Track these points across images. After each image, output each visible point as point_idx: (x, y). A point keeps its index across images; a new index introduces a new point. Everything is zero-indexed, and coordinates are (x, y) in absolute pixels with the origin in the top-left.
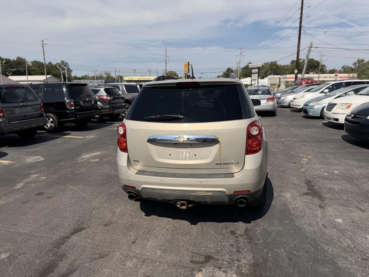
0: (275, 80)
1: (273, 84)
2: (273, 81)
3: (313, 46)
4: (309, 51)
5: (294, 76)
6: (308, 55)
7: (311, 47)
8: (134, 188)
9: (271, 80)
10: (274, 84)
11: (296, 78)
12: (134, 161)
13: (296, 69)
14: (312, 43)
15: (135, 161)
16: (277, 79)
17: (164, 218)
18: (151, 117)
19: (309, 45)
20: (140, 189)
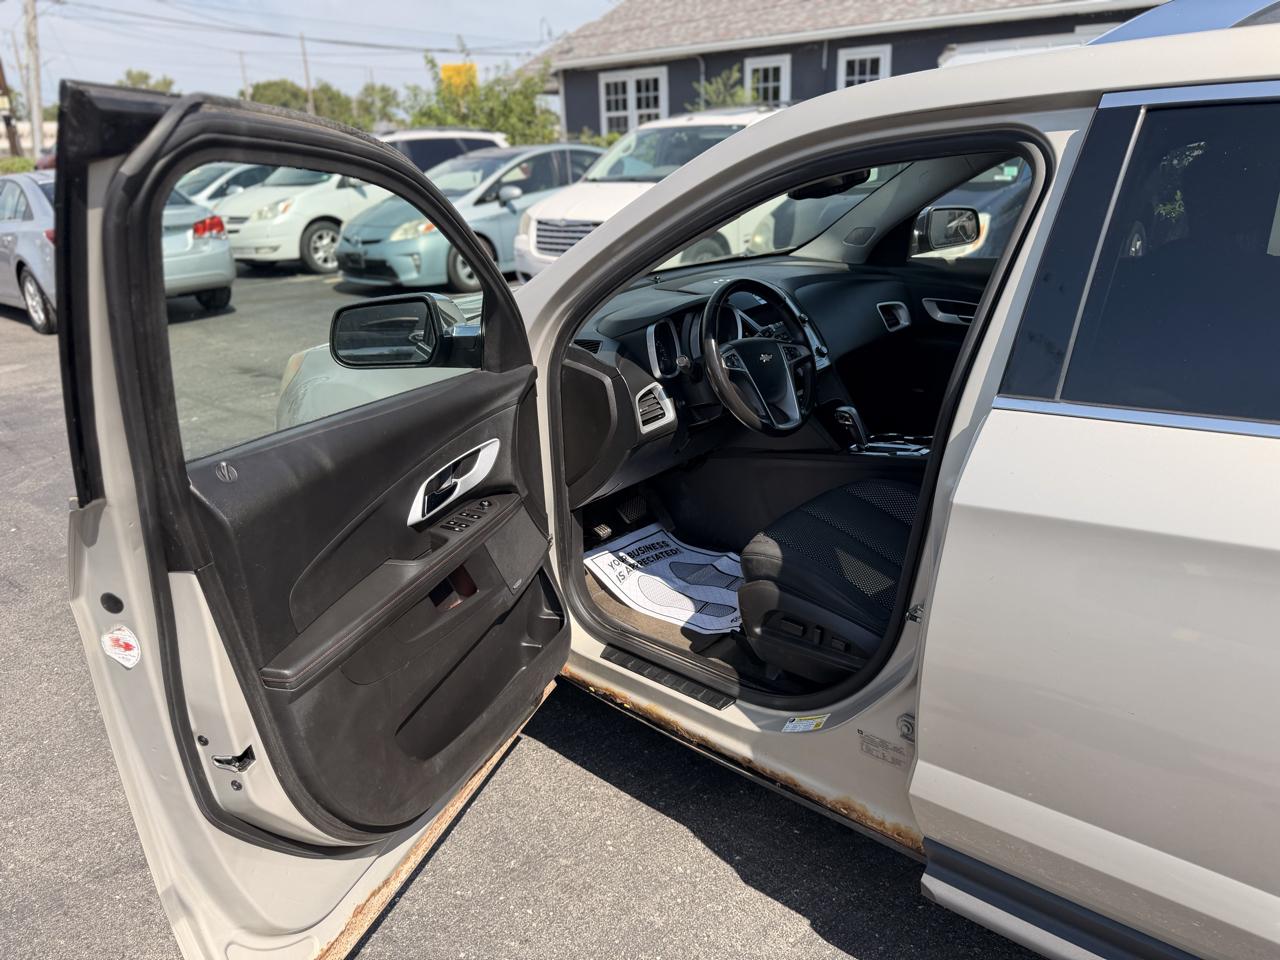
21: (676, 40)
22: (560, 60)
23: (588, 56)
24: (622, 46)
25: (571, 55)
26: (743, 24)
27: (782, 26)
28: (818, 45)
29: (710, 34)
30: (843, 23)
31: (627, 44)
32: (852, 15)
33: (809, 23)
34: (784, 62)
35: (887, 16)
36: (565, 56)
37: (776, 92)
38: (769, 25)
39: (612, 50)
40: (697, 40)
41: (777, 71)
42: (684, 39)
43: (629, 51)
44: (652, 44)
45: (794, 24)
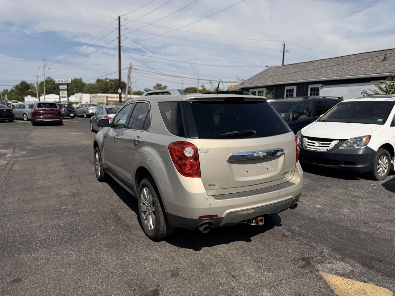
0: (102, 99)
1: (100, 102)
2: (100, 100)
3: (132, 67)
4: (130, 72)
5: (118, 95)
6: (129, 75)
7: (131, 68)
8: (216, 216)
9: (97, 99)
10: (102, 103)
11: (120, 97)
12: (208, 185)
13: (119, 88)
14: (131, 65)
15: (210, 185)
16: (104, 98)
17: (216, 246)
18: (227, 133)
19: (129, 66)
20: (223, 216)
21: (268, 81)
22: (240, 86)
23: (247, 85)
24: (255, 83)
25: (243, 85)
26: (285, 78)
27: (295, 79)
28: (303, 84)
29: (277, 80)
30: (309, 78)
31: (257, 82)
32: (313, 76)
33: (301, 78)
34: (295, 88)
35: (321, 77)
36: (242, 85)
37: (292, 95)
38: (292, 78)
39: (253, 84)
40: (274, 82)
41: (293, 90)
42: (270, 82)
43: (257, 84)
44: (262, 82)
45: (298, 78)
